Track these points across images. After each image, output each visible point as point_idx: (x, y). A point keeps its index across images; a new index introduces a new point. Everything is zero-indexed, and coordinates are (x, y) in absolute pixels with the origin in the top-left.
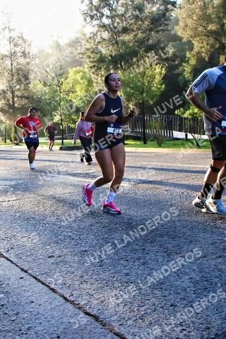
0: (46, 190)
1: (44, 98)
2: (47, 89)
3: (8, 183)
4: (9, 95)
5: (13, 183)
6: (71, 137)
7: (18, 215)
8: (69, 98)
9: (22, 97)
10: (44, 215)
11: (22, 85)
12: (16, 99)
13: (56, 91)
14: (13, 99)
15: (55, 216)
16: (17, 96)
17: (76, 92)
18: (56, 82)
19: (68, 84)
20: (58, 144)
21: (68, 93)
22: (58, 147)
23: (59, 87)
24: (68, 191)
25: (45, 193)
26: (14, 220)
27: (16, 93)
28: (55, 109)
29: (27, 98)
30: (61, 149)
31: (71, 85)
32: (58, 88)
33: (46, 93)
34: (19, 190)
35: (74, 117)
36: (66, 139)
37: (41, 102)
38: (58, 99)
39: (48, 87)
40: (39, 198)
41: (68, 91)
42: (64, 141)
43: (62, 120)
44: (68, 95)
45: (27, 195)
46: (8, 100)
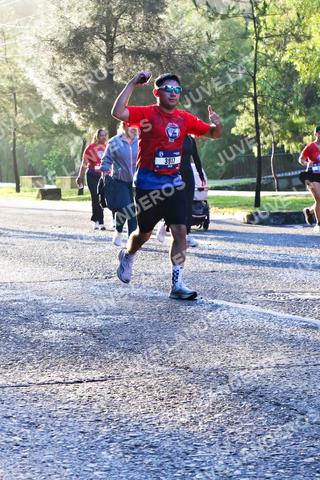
0: (200, 352)
1: (203, 56)
2: (215, 29)
3: (81, 321)
4: (98, 46)
5: (97, 322)
6: (283, 183)
7: (104, 430)
8: (285, 58)
9: (136, 53)
10: (189, 439)
11: (140, 16)
12: (117, 59)
13: (245, 35)
14: (110, 57)
15: (227, 444)
16: (122, 49)
17: (309, 38)
18: (245, 6)
19: (285, 10)
20: (241, 205)
21: (281, 40)
22: (241, 215)
23: (255, 20)
24: (272, 360)
25: (194, 361)
26: (91, 448)
27: (121, 40)
28: (239, 91)
29: (152, 56)
30: (251, 219)
31: (292, 15)
32: (251, 27)
33: (211, 42)
34: (114, 345)
35: (297, 118)
36: (270, 188)
37: (195, 69)
38: (249, 59)
39: (218, 21)
40: (175, 377)
41: (284, 34)
42: (262, 194)
43: (257, 127)
44: (281, 47)
45: (137, 364)
46: (95, 63)
